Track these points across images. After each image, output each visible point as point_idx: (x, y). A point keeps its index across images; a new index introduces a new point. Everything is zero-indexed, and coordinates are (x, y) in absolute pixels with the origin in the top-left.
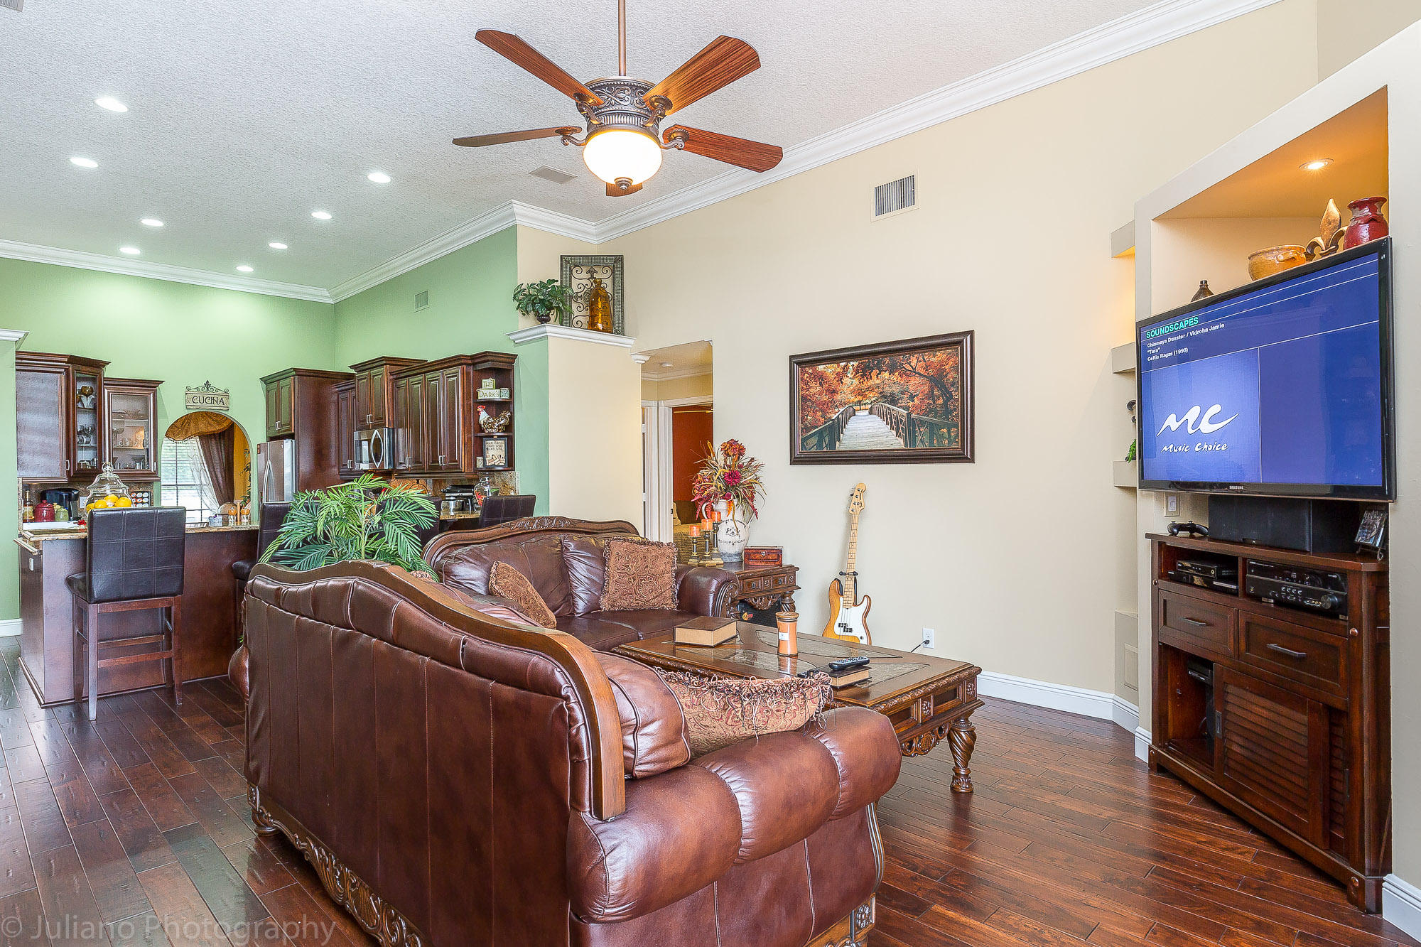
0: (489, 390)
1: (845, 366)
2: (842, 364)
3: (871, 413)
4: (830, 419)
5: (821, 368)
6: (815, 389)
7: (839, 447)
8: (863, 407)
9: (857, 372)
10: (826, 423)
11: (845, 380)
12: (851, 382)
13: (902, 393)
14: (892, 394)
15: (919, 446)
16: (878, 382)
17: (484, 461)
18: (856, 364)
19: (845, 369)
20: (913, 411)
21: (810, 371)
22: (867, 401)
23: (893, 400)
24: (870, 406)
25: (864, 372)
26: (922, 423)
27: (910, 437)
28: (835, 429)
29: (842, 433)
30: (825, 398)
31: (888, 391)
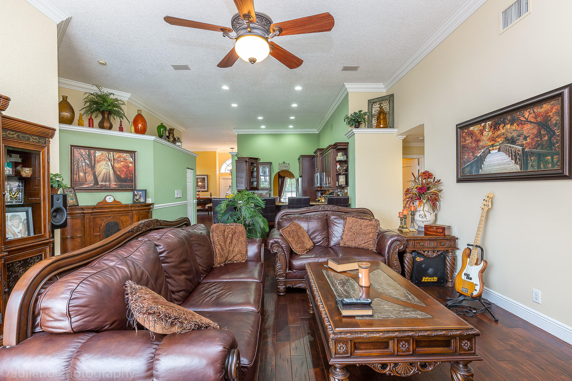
0: (340, 157)
1: (484, 125)
2: (483, 124)
3: (499, 151)
4: (476, 157)
5: (471, 128)
6: (469, 140)
7: (481, 172)
8: (495, 148)
9: (491, 127)
10: (474, 159)
11: (485, 133)
12: (488, 133)
13: (519, 136)
14: (512, 138)
15: (530, 169)
16: (503, 131)
17: (338, 183)
18: (490, 123)
19: (484, 127)
20: (526, 147)
21: (466, 131)
22: (497, 144)
23: (513, 141)
24: (498, 147)
25: (495, 127)
26: (532, 154)
27: (524, 164)
28: (479, 162)
29: (483, 164)
30: (474, 145)
31: (509, 136)
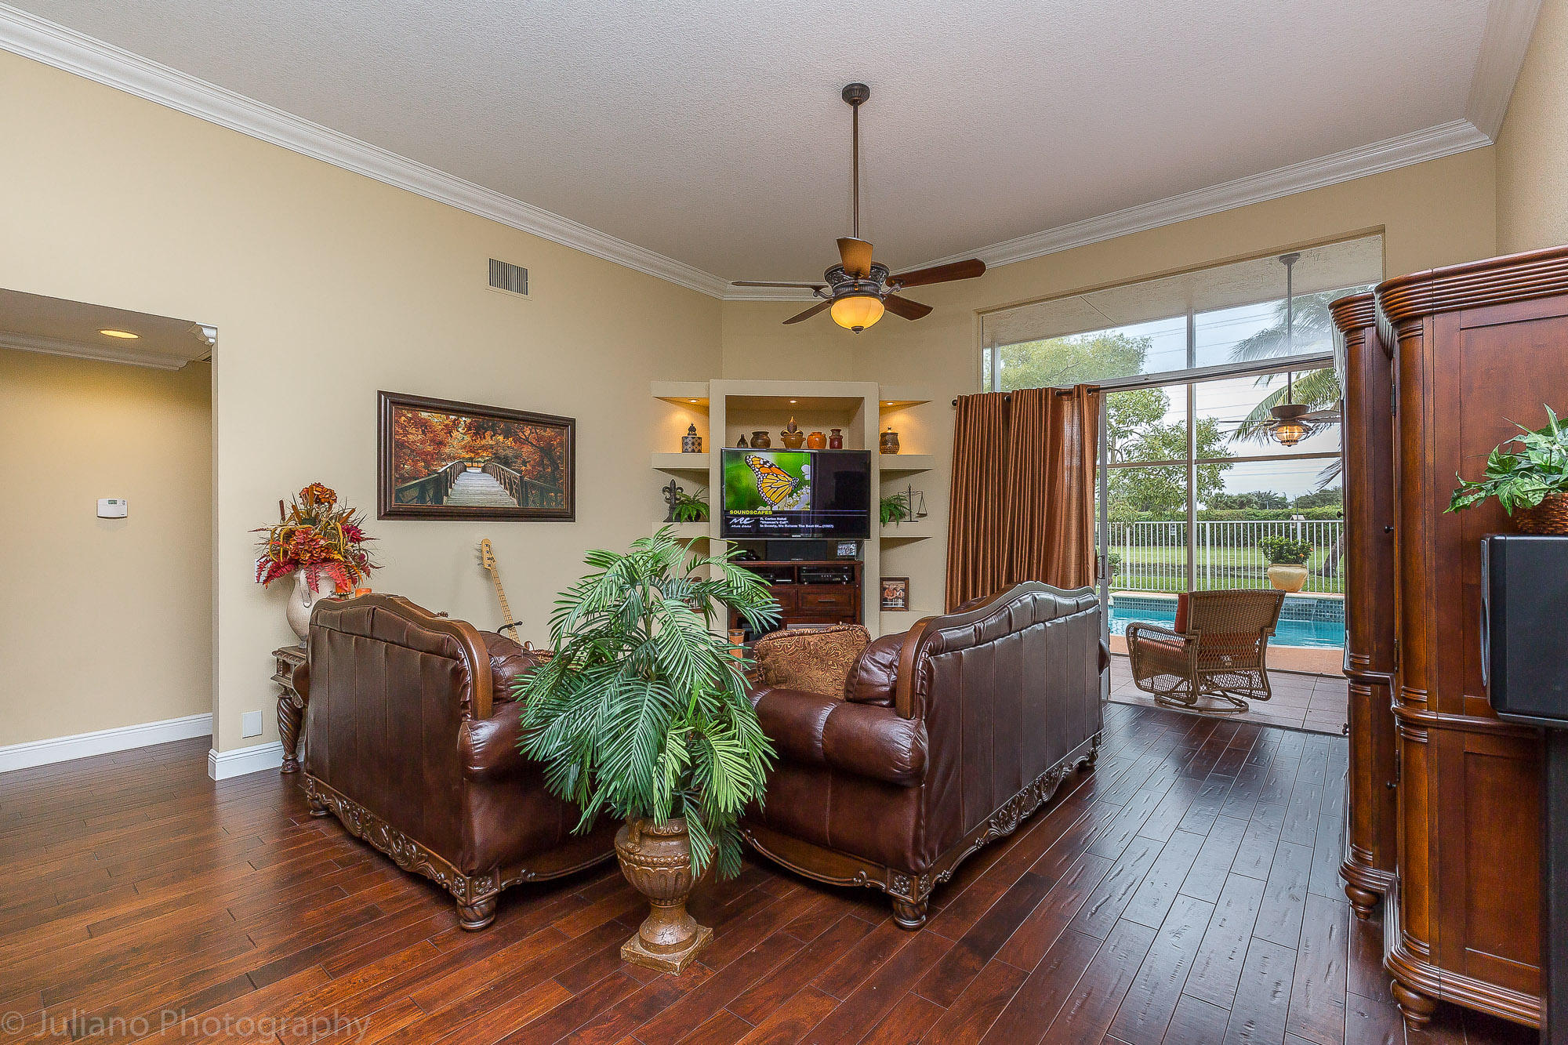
1: (455, 420)
2: (453, 417)
3: (484, 470)
4: (435, 472)
5: (424, 415)
6: (415, 436)
7: (446, 501)
8: (475, 464)
9: (469, 429)
10: (429, 475)
11: (455, 433)
12: (460, 437)
13: (516, 457)
14: (506, 457)
15: (531, 506)
16: (491, 442)
18: (469, 420)
19: (456, 424)
20: (525, 475)
21: (410, 415)
22: (480, 459)
23: (506, 462)
24: (483, 465)
25: (478, 431)
26: (533, 486)
27: (523, 498)
28: (442, 484)
29: (451, 487)
30: (430, 449)
31: (502, 453)
